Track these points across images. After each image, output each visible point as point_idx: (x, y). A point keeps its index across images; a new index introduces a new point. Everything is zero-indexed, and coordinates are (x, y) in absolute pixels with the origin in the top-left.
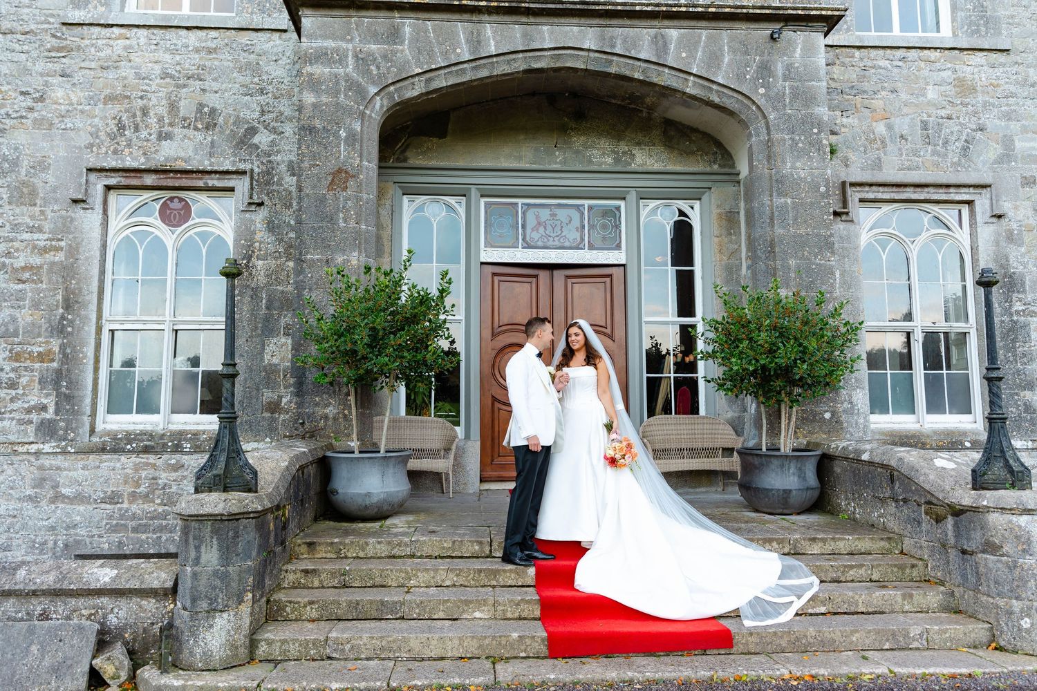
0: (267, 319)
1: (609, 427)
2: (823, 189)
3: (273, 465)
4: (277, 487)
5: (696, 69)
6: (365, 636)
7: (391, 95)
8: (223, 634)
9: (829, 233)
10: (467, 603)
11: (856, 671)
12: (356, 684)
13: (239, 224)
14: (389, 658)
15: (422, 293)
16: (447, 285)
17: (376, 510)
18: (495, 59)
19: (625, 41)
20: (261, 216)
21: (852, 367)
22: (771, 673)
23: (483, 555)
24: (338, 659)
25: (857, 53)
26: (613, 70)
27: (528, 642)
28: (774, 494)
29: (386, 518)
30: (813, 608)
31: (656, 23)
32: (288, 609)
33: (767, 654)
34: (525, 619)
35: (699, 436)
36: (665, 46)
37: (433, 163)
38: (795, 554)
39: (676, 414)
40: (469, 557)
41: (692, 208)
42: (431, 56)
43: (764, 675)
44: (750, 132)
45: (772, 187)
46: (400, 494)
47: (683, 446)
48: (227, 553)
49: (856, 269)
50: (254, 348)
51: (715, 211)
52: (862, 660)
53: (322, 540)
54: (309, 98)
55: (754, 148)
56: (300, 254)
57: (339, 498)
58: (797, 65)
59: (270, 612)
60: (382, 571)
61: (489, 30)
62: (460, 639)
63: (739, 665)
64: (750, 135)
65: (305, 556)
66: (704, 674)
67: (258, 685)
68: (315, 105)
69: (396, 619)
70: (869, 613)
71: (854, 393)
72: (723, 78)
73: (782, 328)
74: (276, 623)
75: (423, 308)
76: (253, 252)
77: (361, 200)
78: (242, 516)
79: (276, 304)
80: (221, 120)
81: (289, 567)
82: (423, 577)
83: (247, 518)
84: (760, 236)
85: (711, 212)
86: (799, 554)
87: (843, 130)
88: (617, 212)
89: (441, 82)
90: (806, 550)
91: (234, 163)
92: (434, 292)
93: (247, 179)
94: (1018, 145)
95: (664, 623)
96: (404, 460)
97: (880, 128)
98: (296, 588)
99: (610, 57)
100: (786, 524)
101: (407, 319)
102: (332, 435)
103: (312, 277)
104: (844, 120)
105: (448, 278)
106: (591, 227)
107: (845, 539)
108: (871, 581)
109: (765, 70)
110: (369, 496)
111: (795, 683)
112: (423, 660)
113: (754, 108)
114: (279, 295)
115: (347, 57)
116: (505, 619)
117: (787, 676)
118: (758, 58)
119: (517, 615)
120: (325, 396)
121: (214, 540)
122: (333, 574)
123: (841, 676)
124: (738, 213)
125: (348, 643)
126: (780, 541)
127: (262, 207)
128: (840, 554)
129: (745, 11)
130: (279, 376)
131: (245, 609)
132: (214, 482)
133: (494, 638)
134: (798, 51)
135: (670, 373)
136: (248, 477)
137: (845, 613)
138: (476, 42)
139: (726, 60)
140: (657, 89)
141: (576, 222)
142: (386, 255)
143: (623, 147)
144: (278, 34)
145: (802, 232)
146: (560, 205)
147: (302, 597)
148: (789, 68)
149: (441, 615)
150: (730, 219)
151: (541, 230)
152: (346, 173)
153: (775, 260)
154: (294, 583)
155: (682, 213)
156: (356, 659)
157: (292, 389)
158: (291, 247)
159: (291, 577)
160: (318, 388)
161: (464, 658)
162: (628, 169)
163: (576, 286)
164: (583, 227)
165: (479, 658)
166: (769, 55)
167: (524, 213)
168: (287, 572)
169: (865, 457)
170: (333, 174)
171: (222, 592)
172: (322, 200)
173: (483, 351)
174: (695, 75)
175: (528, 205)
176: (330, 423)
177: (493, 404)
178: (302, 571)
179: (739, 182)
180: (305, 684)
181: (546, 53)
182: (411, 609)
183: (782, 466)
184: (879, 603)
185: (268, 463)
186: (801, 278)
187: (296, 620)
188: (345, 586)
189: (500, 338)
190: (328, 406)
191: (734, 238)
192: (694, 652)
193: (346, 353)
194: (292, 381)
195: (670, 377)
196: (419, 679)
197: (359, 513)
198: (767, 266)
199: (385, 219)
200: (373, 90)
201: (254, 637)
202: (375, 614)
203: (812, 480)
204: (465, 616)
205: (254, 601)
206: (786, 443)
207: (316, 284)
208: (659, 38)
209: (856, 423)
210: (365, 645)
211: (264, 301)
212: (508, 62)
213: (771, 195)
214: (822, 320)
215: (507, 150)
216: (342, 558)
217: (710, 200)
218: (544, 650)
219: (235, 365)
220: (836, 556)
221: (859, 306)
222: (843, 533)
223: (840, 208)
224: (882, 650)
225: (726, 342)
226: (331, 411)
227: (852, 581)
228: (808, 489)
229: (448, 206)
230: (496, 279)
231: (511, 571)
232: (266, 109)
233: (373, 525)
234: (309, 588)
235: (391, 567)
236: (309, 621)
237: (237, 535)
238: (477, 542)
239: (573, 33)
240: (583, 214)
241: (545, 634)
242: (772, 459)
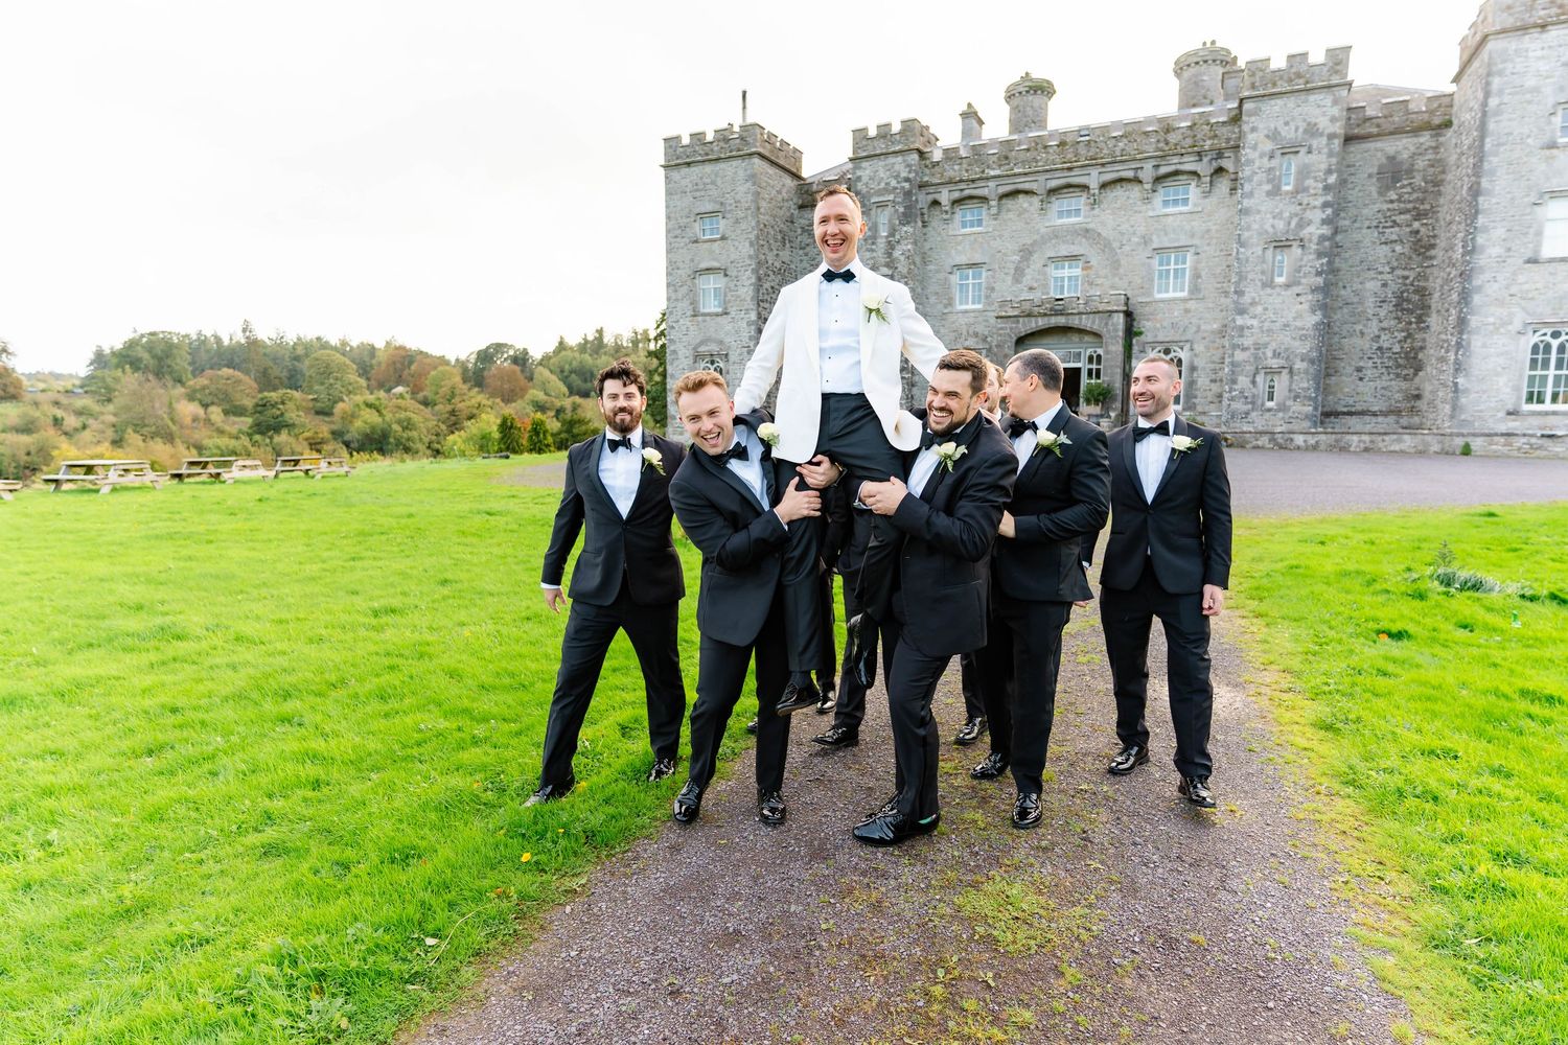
19: (1069, 319)
25: (1154, 303)
36: (1082, 320)
61: (1040, 319)
72: (1096, 326)
87: (1146, 326)
88: (1080, 354)
94: (1203, 328)
97: (1158, 325)
109: (1106, 324)
113: (1104, 333)
118: (1105, 321)
138: (1036, 322)
240: (1071, 355)
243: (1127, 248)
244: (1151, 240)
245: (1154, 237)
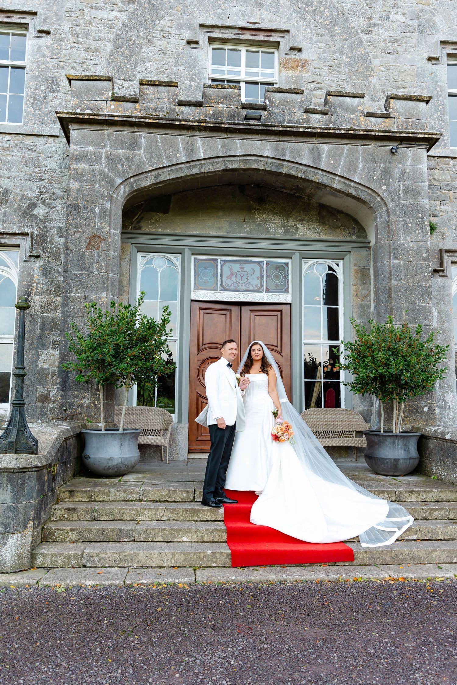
0: (40, 337)
1: (275, 414)
2: (424, 255)
3: (47, 437)
4: (50, 452)
5: (340, 172)
6: (109, 552)
7: (131, 185)
8: (13, 549)
9: (428, 285)
10: (177, 531)
11: (433, 575)
12: (103, 582)
13: (22, 270)
14: (125, 567)
15: (150, 321)
16: (168, 316)
17: (116, 470)
18: (203, 162)
19: (292, 152)
20: (38, 265)
21: (441, 376)
22: (377, 576)
23: (189, 500)
24: (90, 567)
25: (451, 162)
26: (284, 171)
27: (218, 556)
28: (387, 462)
29: (123, 475)
30: (408, 536)
31: (313, 140)
32: (56, 534)
33: (377, 565)
34: (216, 542)
35: (340, 423)
36: (319, 155)
37: (159, 231)
38: (399, 501)
39: (324, 407)
40: (179, 502)
41: (338, 265)
42: (159, 159)
43: (372, 578)
44: (376, 215)
45: (390, 252)
46: (133, 459)
47: (329, 429)
48: (17, 494)
49: (449, 310)
50: (31, 357)
51: (353, 268)
52: (437, 569)
53: (80, 489)
54: (75, 185)
55: (379, 226)
56: (66, 292)
57: (91, 461)
58: (408, 171)
59: (44, 536)
60: (120, 509)
61: (199, 142)
62: (173, 554)
63: (357, 572)
64: (376, 217)
65: (67, 500)
66: (333, 577)
67: (37, 582)
68: (78, 191)
69: (130, 541)
70: (445, 540)
71: (446, 394)
72: (358, 178)
73: (394, 349)
74: (48, 543)
75: (151, 332)
76: (32, 290)
77: (109, 256)
78: (27, 470)
79: (48, 326)
80: (11, 197)
81: (57, 506)
82: (148, 514)
83: (30, 471)
84: (382, 286)
85: (350, 268)
86: (402, 501)
87: (441, 214)
88: (286, 267)
89: (166, 176)
90: (406, 498)
91: (20, 227)
92: (159, 321)
93: (29, 239)
95: (309, 545)
96: (136, 435)
98: (61, 520)
99: (282, 162)
100: (394, 482)
101: (139, 339)
102: (86, 418)
103: (74, 308)
104: (442, 207)
105: (168, 311)
106: (268, 277)
107: (432, 492)
108: (448, 519)
109: (387, 173)
110: (112, 460)
111: (392, 583)
112: (147, 568)
113: (379, 199)
114: (49, 320)
115: (101, 157)
116: (203, 542)
117: (387, 578)
118: (382, 165)
119: (211, 539)
120: (81, 391)
121: (9, 486)
122: (87, 512)
123: (423, 578)
124: (369, 269)
125: (97, 556)
126: (389, 493)
127: (39, 259)
128: (430, 502)
129: (373, 133)
130: (48, 377)
131: (28, 532)
132: (9, 447)
133: (195, 553)
134: (409, 161)
135: (321, 379)
136: (32, 444)
137: (430, 540)
138: (190, 150)
139: (361, 166)
140: (314, 184)
141: (258, 273)
142: (125, 294)
143: (291, 222)
144: (52, 139)
145: (410, 283)
146: (246, 262)
147: (66, 526)
148: (403, 172)
149: (160, 539)
150: (363, 273)
151: (233, 278)
152: (99, 237)
153: (391, 303)
154: (60, 517)
155: (330, 269)
156: (102, 567)
157: (58, 386)
158: (58, 287)
159: (58, 513)
160: (77, 385)
161: (175, 567)
162: (294, 237)
163: (257, 318)
164: (262, 277)
165: (185, 567)
166: (389, 163)
167: (221, 266)
168: (55, 510)
169: (448, 437)
170: (90, 238)
171: (13, 521)
172: (82, 256)
173: (192, 361)
174: (339, 176)
175: (225, 261)
176: (84, 410)
177: (198, 399)
178: (66, 509)
179: (369, 248)
180: (68, 581)
181: (238, 159)
182: (140, 534)
183: (393, 443)
184: (452, 533)
185: (43, 435)
186: (409, 315)
187: (62, 542)
188: (95, 520)
189: (204, 352)
190: (84, 398)
191: (366, 286)
192: (328, 564)
193: (98, 361)
194: (59, 380)
195: (321, 382)
196: (144, 579)
197: (104, 472)
198: (386, 306)
199: (125, 269)
200: (119, 181)
201: (34, 552)
202: (115, 538)
203: (414, 452)
204: (176, 540)
205: (35, 527)
206: (397, 428)
207: (77, 313)
208: (315, 150)
209: (448, 415)
210: (109, 557)
211: (39, 324)
212: (212, 164)
213: (390, 259)
214: (421, 344)
215: (210, 222)
216: (93, 501)
217: (350, 260)
218: (228, 562)
219: (24, 368)
220: (426, 503)
221: (450, 335)
222: (432, 488)
223: (438, 267)
224: (452, 563)
225: (357, 358)
226: (85, 401)
227: (436, 519)
228: (410, 458)
229: (169, 260)
230: (202, 311)
231: (207, 510)
232: (43, 190)
233: (113, 480)
234: (70, 521)
235: (127, 507)
236: (70, 542)
237: (24, 483)
238: (185, 491)
239: (257, 145)
240: (262, 268)
241: (229, 551)
242: (387, 438)
243: (381, 34)
244: (434, 26)
245: (439, 19)
